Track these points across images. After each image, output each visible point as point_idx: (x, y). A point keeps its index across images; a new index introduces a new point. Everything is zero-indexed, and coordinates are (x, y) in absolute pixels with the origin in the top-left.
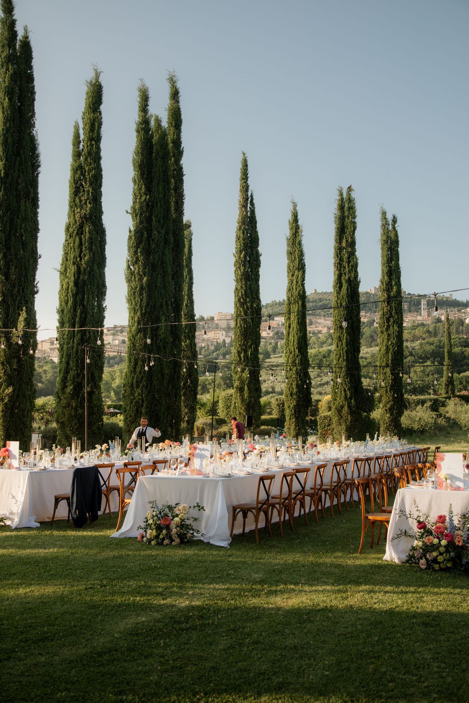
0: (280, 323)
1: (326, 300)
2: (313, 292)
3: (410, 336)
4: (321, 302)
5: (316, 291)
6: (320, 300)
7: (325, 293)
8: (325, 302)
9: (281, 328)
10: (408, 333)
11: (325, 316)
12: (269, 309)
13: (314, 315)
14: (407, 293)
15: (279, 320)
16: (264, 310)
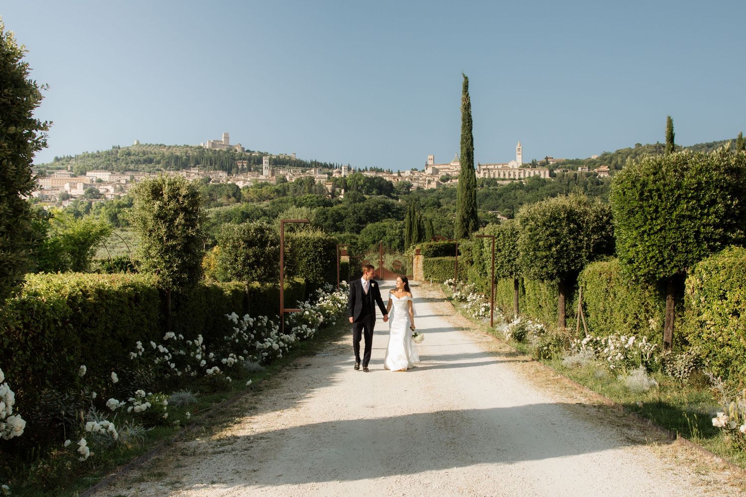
0: (94, 180)
1: (151, 153)
2: (135, 143)
3: (256, 196)
4: (145, 155)
5: (138, 142)
6: (144, 153)
7: (150, 145)
8: (151, 156)
9: (95, 185)
10: (253, 192)
11: (150, 172)
12: (79, 161)
13: (137, 171)
14: (246, 150)
15: (93, 175)
16: (73, 162)
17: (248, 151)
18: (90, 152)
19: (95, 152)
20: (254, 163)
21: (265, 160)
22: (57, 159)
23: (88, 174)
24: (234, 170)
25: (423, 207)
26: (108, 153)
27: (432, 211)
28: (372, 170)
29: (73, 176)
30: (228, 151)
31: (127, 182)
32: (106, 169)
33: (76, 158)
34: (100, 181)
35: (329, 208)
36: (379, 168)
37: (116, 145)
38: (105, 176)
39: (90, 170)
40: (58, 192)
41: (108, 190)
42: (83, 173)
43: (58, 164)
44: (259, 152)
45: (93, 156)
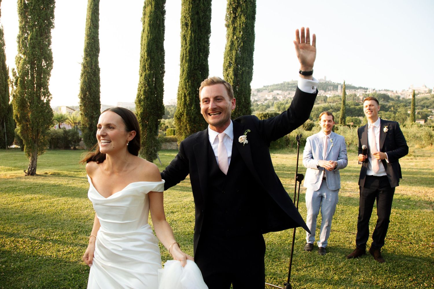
3: (332, 101)
9: (276, 96)
10: (332, 99)
13: (291, 90)
15: (275, 92)
16: (269, 87)
17: (333, 83)
18: (275, 84)
19: (277, 84)
20: (335, 87)
21: (339, 87)
22: (264, 86)
23: (274, 91)
24: (327, 90)
25: (399, 107)
26: (282, 84)
27: (402, 108)
28: (385, 90)
29: (268, 92)
30: (325, 83)
31: (287, 94)
32: (280, 90)
33: (270, 86)
34: (278, 94)
35: (357, 107)
36: (388, 89)
37: (285, 81)
38: (280, 92)
39: (275, 90)
40: (263, 98)
41: (280, 97)
42: (272, 91)
43: (264, 88)
44: (338, 83)
45: (277, 85)
